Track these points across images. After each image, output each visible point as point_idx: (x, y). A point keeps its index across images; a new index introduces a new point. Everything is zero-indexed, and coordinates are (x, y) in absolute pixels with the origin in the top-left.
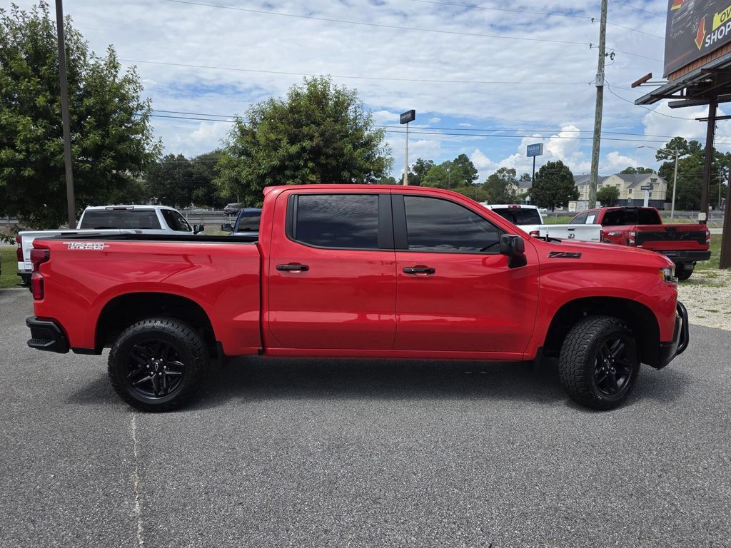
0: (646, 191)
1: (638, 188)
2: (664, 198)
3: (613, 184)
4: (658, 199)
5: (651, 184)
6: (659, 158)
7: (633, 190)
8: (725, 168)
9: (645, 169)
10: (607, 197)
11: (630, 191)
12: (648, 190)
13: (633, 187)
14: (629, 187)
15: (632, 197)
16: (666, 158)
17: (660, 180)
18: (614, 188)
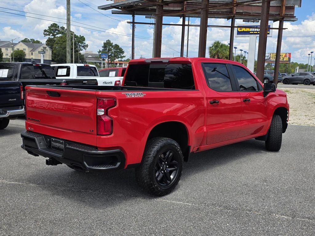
0: (42, 54)
1: (37, 52)
2: (51, 59)
3: (21, 49)
4: (48, 59)
5: (43, 50)
6: (45, 35)
7: (34, 53)
8: (80, 44)
9: (35, 40)
10: (18, 57)
11: (32, 54)
12: (43, 53)
13: (34, 51)
14: (31, 51)
15: (34, 57)
16: (49, 35)
17: (48, 48)
18: (22, 51)
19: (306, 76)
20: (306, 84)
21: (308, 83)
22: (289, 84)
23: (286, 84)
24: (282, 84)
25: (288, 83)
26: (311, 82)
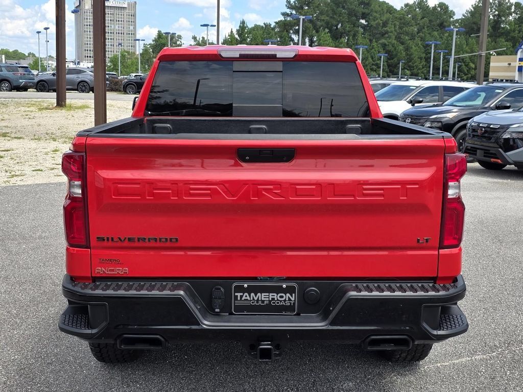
19: (80, 76)
20: (83, 91)
21: (86, 88)
22: (49, 92)
23: (42, 91)
24: (34, 92)
25: (47, 89)
26: (91, 86)
